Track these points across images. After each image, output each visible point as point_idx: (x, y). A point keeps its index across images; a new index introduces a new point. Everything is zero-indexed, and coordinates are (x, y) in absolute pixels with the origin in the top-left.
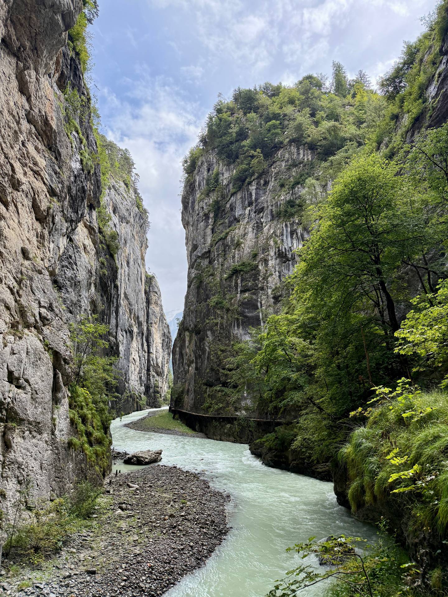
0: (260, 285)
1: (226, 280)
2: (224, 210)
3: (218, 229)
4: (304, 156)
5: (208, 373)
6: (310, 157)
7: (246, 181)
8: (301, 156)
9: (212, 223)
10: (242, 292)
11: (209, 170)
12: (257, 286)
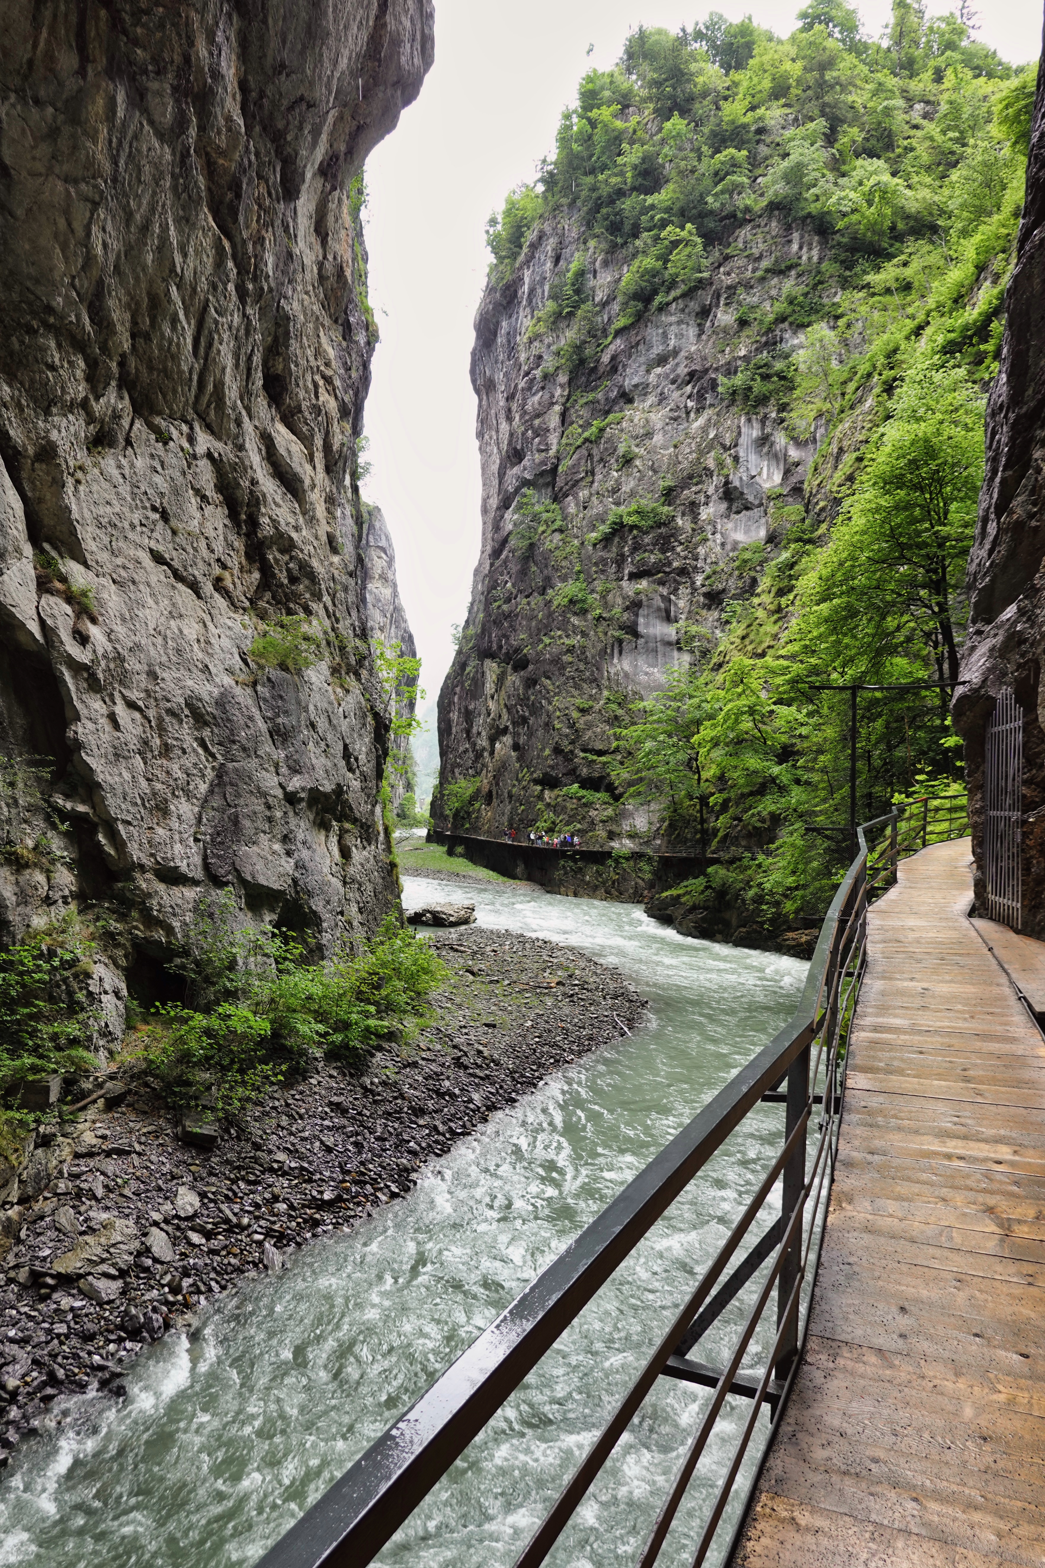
0: (676, 564)
1: (595, 545)
2: (594, 370)
3: (578, 416)
4: (801, 248)
5: (546, 758)
6: (815, 253)
7: (656, 303)
8: (795, 247)
9: (563, 400)
10: (633, 577)
11: (557, 260)
12: (670, 564)
